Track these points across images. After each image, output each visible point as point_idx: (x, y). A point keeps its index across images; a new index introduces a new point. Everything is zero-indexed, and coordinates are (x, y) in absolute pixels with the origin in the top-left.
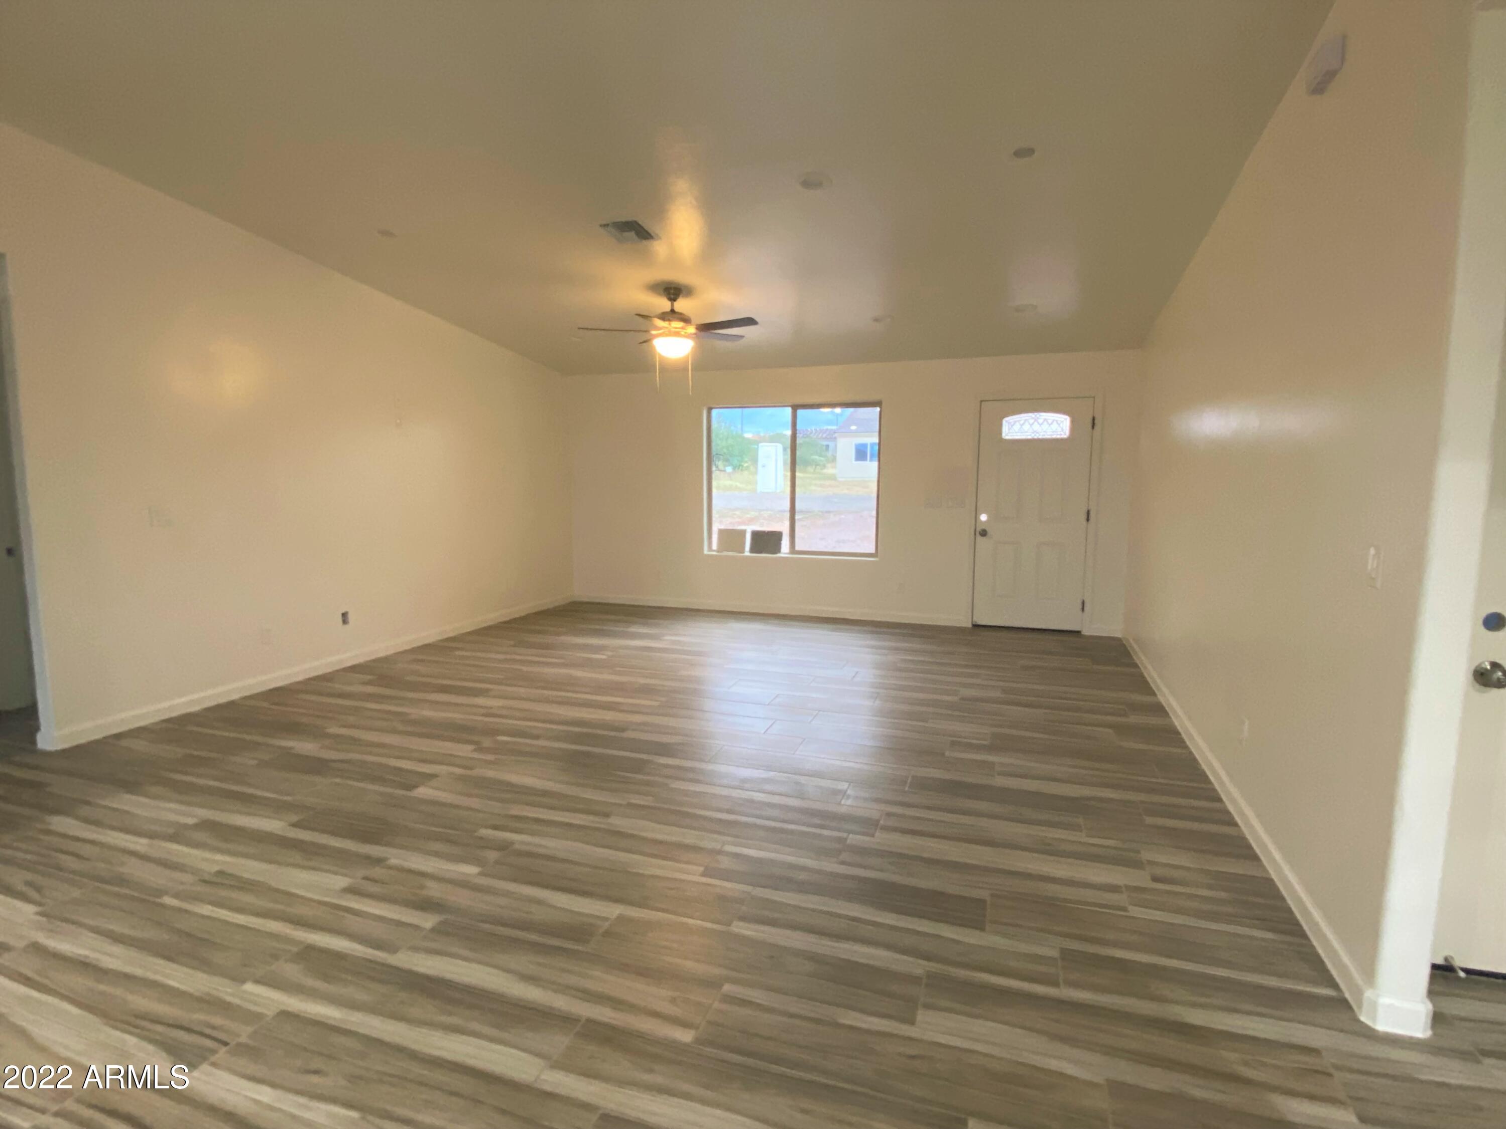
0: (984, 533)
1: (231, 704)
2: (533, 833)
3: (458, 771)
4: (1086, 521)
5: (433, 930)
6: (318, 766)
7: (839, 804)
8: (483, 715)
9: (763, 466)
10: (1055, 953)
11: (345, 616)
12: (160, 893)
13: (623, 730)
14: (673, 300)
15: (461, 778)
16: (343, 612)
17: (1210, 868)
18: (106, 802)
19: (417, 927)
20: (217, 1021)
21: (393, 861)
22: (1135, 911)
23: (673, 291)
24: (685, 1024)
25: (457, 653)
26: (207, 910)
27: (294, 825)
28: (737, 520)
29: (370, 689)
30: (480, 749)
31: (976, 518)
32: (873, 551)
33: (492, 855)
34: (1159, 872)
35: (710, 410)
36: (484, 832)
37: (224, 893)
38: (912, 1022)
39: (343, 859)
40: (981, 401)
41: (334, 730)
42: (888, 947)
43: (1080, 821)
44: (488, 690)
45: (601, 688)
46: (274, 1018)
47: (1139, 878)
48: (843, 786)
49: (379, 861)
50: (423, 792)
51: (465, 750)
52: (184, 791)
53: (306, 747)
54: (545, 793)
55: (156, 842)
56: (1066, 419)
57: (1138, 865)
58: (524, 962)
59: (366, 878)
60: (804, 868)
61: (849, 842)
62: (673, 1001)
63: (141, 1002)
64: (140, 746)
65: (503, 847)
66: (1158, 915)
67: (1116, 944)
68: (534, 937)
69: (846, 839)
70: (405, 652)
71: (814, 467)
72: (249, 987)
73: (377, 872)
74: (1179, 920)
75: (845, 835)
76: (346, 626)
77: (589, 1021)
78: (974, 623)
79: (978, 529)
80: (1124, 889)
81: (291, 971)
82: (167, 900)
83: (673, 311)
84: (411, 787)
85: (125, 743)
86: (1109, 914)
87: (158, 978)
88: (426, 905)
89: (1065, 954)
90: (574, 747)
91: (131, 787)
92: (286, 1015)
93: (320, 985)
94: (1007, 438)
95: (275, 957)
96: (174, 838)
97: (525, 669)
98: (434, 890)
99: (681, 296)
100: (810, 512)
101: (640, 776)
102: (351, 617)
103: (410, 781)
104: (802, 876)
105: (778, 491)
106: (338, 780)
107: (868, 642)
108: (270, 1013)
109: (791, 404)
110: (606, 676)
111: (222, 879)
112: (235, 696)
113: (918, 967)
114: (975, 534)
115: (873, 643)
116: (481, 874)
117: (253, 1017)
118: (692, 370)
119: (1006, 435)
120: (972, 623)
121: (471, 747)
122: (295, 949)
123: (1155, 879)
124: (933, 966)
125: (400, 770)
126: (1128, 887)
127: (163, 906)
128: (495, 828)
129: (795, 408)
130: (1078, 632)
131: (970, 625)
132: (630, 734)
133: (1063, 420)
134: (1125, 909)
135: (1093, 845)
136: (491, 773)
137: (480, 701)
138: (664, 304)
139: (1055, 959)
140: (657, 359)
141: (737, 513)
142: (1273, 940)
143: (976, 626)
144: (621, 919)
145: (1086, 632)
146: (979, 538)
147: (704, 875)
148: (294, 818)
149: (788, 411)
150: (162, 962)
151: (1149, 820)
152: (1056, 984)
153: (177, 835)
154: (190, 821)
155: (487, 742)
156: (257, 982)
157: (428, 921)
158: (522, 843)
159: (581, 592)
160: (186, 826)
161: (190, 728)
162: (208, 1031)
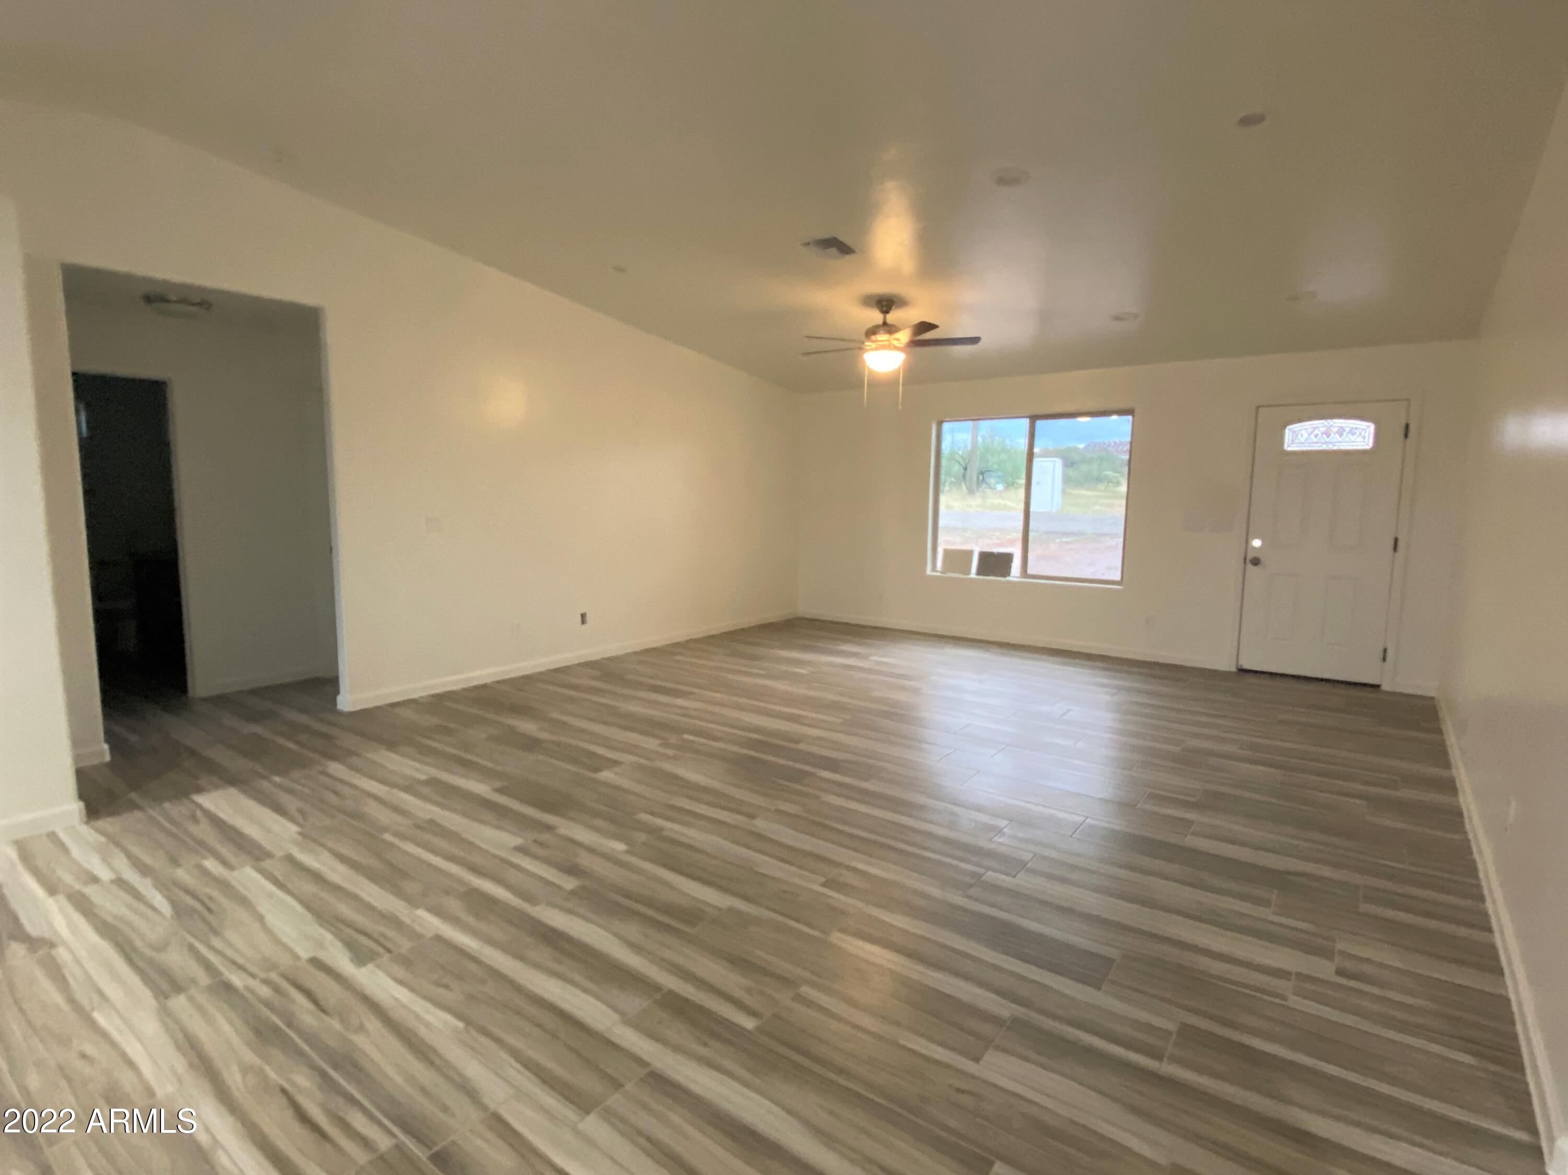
0: (1256, 562)
1: (484, 686)
2: (682, 823)
3: (643, 761)
4: (1393, 551)
5: (573, 893)
6: (531, 744)
7: (990, 840)
8: (678, 714)
9: (1038, 483)
10: (1172, 1027)
11: (583, 616)
12: (384, 829)
13: (797, 742)
14: (886, 312)
15: (642, 768)
16: (583, 612)
17: (1422, 973)
18: (370, 755)
19: (559, 887)
20: (391, 933)
21: (562, 831)
22: (1295, 1001)
23: (886, 304)
24: (752, 1013)
25: (678, 658)
26: (410, 848)
27: (499, 791)
28: (997, 541)
29: (595, 683)
30: (666, 744)
31: (1247, 542)
32: (1117, 577)
33: (641, 837)
34: (1349, 965)
35: (940, 424)
36: (644, 817)
37: (428, 837)
38: (977, 1060)
39: (524, 822)
40: (1258, 407)
41: (556, 716)
42: (982, 984)
43: (1274, 896)
44: (691, 693)
45: (789, 700)
46: (432, 938)
47: (1324, 969)
48: (1002, 823)
49: (549, 828)
50: (606, 775)
51: (651, 743)
52: (425, 752)
53: (529, 727)
54: (706, 790)
55: (395, 791)
56: (1369, 427)
57: (1327, 954)
58: (633, 930)
59: (535, 841)
60: (923, 895)
61: (983, 878)
62: (749, 991)
63: (344, 909)
64: (407, 714)
65: (655, 831)
66: (1326, 1012)
67: (1254, 1032)
68: (650, 912)
69: (982, 875)
70: (635, 653)
71: (1106, 483)
72: (422, 913)
73: (545, 837)
74: (1349, 1020)
75: (981, 871)
76: (584, 626)
77: (671, 992)
78: (1239, 667)
79: (1249, 557)
80: (1293, 977)
81: (454, 905)
82: (388, 837)
83: (885, 323)
84: (597, 770)
85: (397, 710)
86: (1255, 997)
87: (358, 892)
88: (572, 870)
89: (1187, 1032)
90: (745, 751)
91: (391, 745)
92: (439, 938)
93: (471, 920)
94: (1289, 449)
95: (447, 893)
96: (407, 789)
97: (731, 677)
98: (585, 860)
99: (893, 308)
100: (1083, 534)
101: (798, 787)
102: (588, 618)
103: (597, 763)
104: (921, 902)
105: (1054, 511)
106: (541, 757)
107: (1098, 680)
108: (429, 934)
109: (1027, 415)
110: (800, 690)
111: (432, 826)
112: (488, 681)
113: (1004, 1009)
114: (1245, 563)
115: (1106, 681)
116: (627, 852)
117: (415, 936)
118: (903, 385)
119: (1289, 446)
120: (1237, 667)
121: (658, 742)
122: (463, 889)
123: (1340, 972)
124: (1020, 1011)
125: (594, 754)
126: (1298, 975)
127: (383, 841)
128: (652, 813)
129: (1034, 418)
130: (1376, 687)
131: (1234, 669)
132: (801, 746)
133: (1364, 427)
134: (1284, 998)
135: (1281, 925)
136: (667, 766)
137: (680, 702)
138: (876, 317)
139: (1168, 1033)
140: (866, 374)
141: (997, 534)
142: (1470, 1066)
143: (1242, 671)
144: (731, 911)
145: (1386, 687)
146: (1250, 567)
147: (824, 885)
148: (498, 784)
149: (1025, 422)
150: (367, 882)
151: (1365, 907)
152: (1158, 1057)
153: (410, 787)
154: (423, 777)
155: (673, 740)
156: (430, 910)
157: (570, 883)
158: (671, 830)
159: (806, 608)
160: (419, 782)
161: (449, 704)
162: (382, 940)
